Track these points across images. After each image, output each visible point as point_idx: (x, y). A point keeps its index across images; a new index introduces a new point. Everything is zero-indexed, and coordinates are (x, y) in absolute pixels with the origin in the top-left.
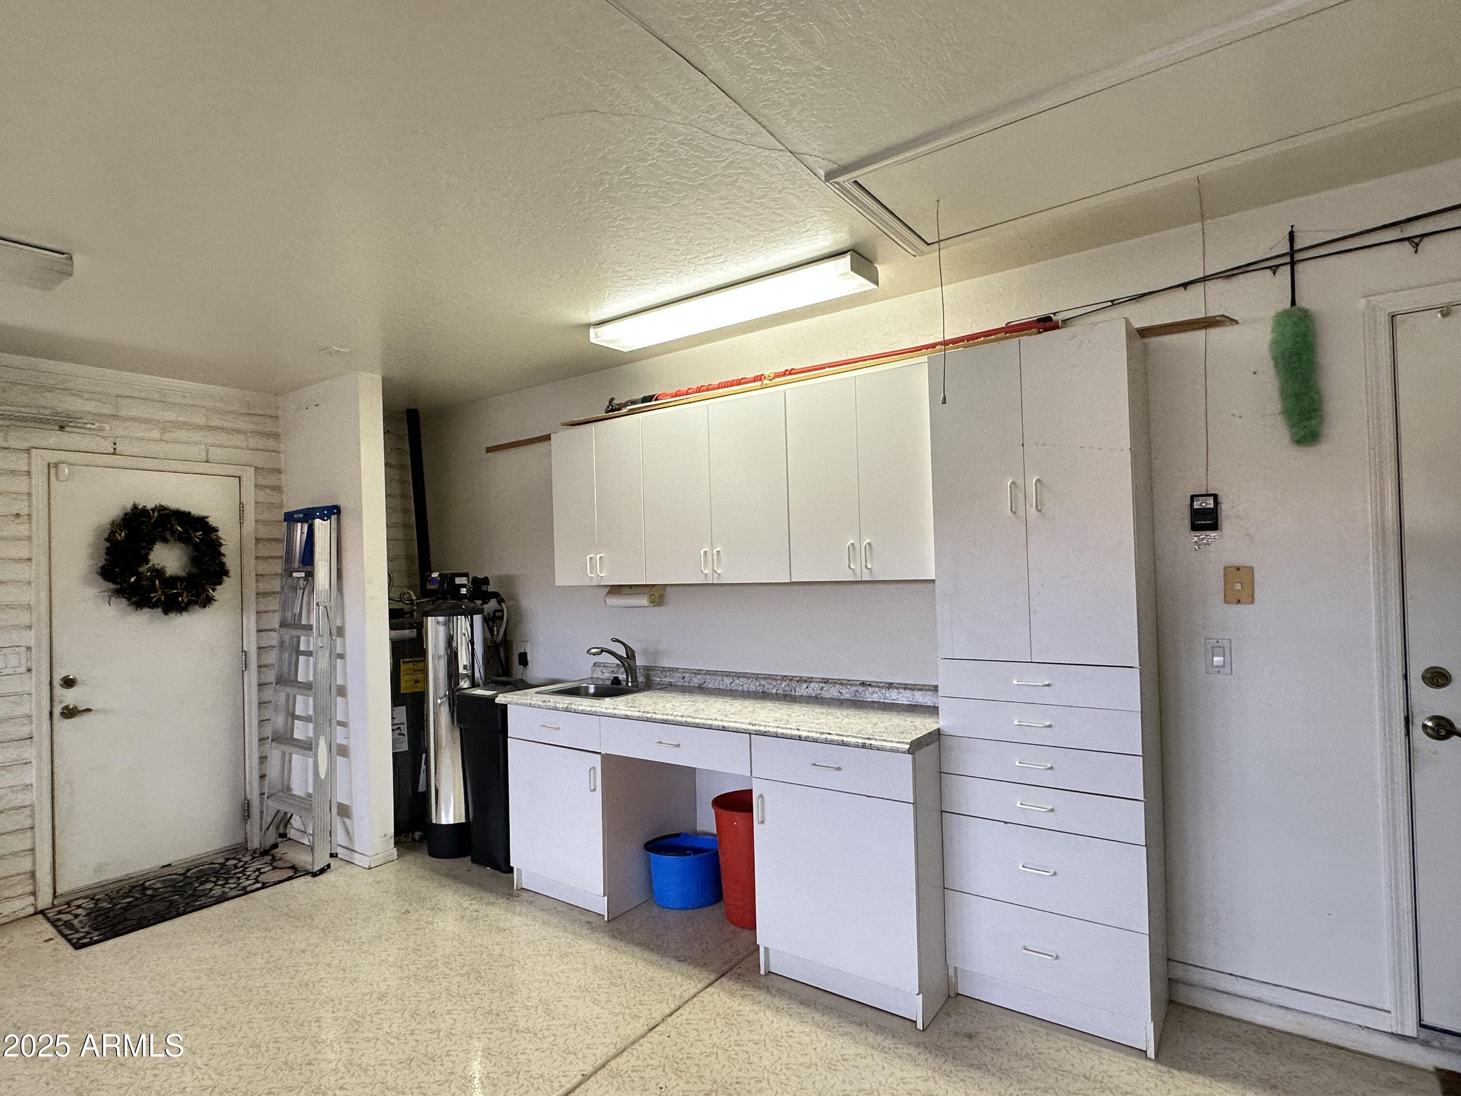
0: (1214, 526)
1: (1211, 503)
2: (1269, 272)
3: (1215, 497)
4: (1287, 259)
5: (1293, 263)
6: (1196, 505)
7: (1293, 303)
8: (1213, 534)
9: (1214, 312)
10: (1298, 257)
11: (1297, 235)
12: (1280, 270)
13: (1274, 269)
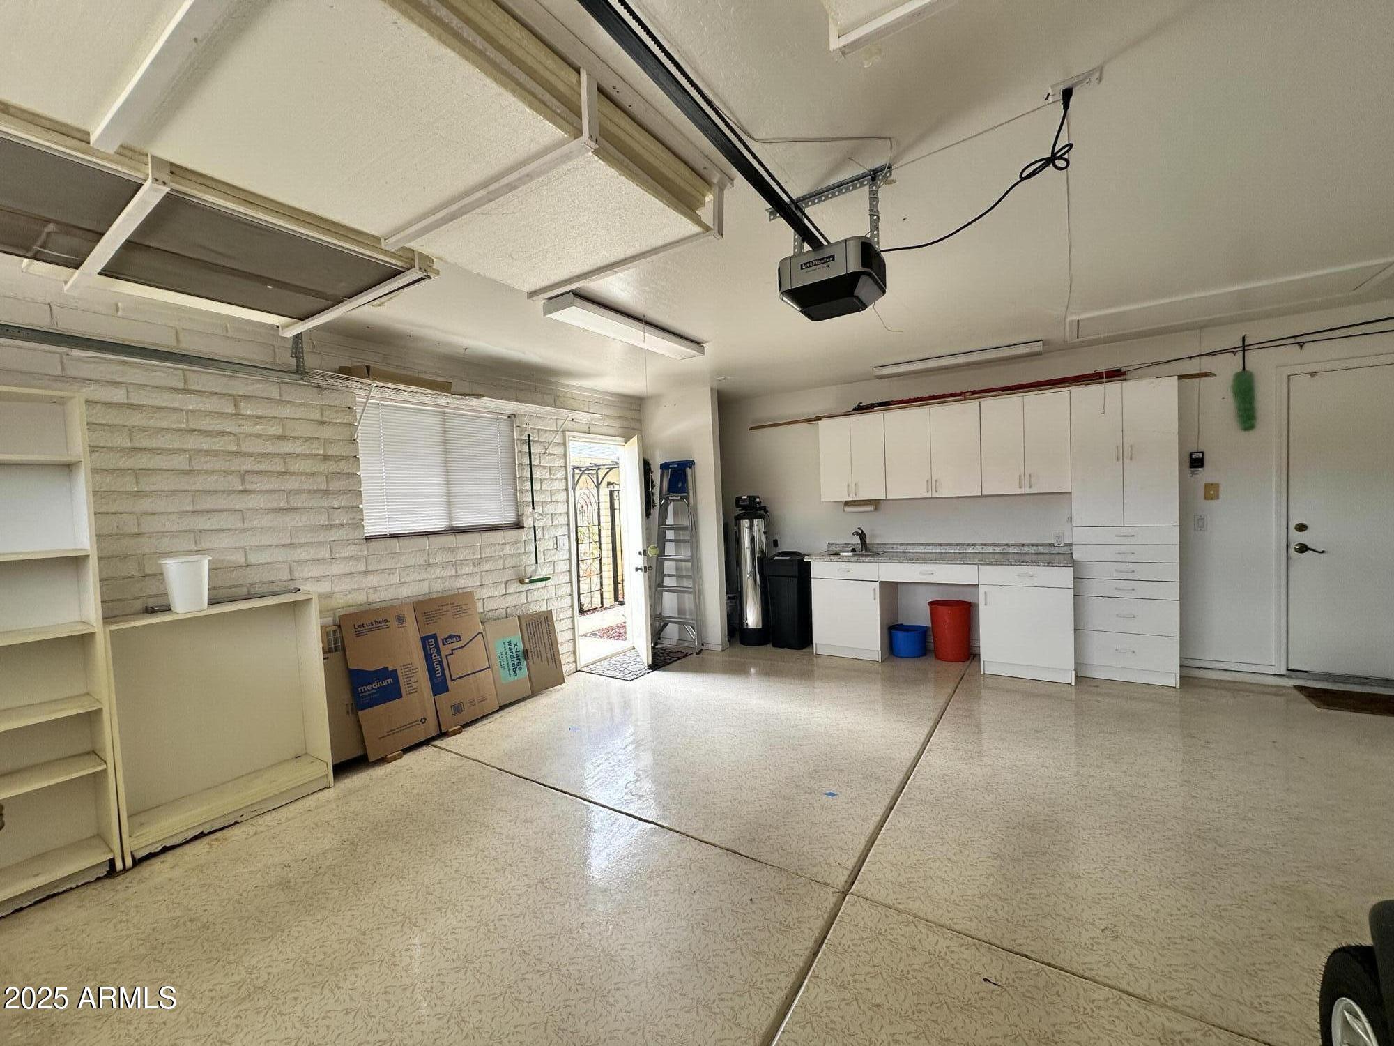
0: (1202, 466)
1: (1200, 456)
2: (1232, 354)
3: (1203, 453)
4: (1241, 349)
5: (1244, 351)
6: (1194, 456)
7: (1244, 368)
8: (1200, 469)
9: (1203, 371)
10: (1246, 348)
11: (1246, 338)
12: (1238, 354)
13: (1235, 353)
